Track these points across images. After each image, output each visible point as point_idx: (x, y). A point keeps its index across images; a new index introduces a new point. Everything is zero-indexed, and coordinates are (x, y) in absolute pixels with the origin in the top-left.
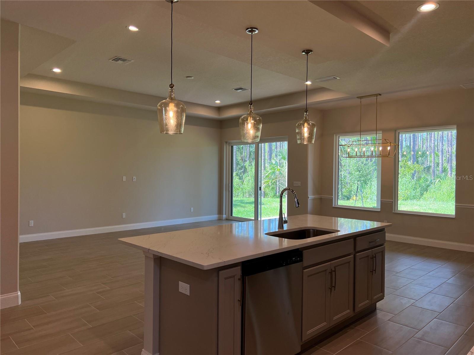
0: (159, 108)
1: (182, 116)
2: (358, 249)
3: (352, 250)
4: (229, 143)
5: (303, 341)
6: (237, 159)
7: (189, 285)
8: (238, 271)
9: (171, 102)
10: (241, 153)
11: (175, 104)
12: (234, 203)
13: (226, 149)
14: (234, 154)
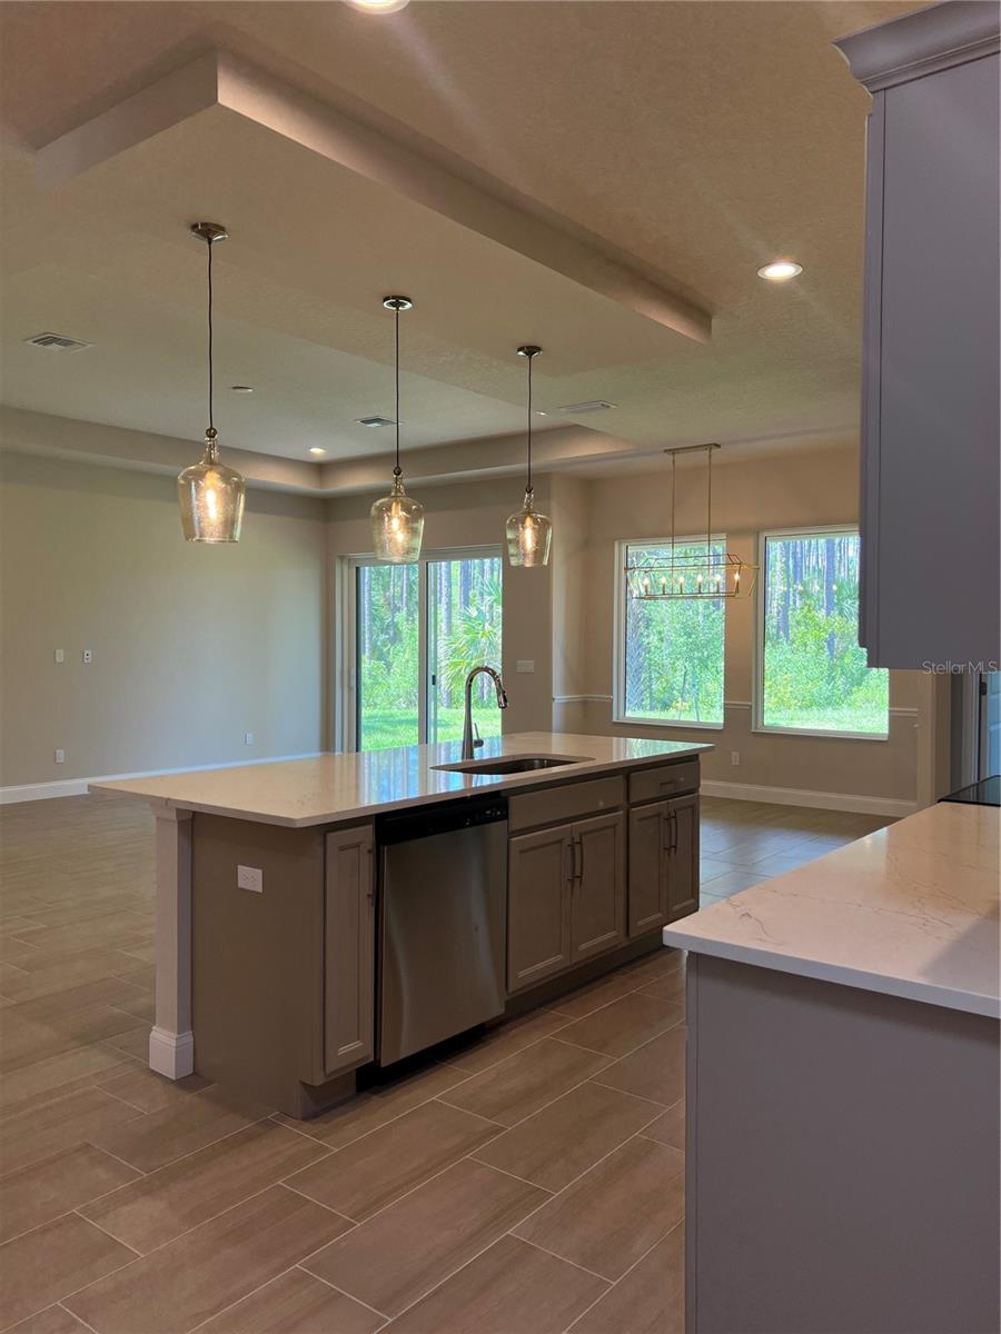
0: (182, 482)
1: (235, 501)
2: (634, 799)
3: (621, 800)
4: (349, 560)
5: (510, 990)
6: (371, 604)
7: (260, 871)
8: (367, 834)
9: (211, 470)
10: (386, 588)
11: (220, 474)
12: (364, 722)
13: (343, 576)
14: (365, 589)
